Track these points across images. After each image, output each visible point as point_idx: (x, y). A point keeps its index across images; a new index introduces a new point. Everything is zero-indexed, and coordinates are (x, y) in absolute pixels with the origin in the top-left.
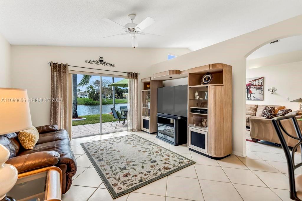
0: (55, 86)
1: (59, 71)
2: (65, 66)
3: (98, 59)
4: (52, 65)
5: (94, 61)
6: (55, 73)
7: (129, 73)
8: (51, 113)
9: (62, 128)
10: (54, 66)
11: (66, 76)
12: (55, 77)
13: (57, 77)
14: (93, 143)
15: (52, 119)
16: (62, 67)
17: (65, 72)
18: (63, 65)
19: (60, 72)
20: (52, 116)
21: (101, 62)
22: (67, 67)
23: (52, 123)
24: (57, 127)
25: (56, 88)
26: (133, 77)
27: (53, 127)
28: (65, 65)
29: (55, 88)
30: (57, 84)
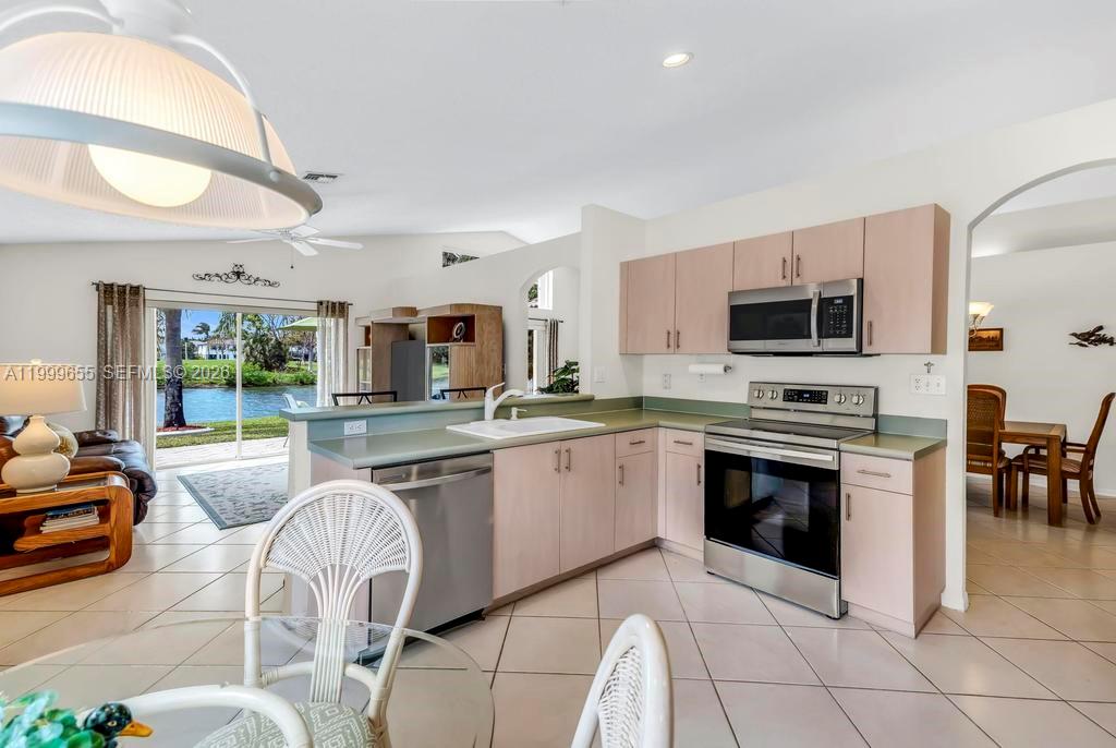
0: (109, 339)
1: (119, 303)
2: (136, 290)
3: (229, 270)
4: (102, 288)
5: (217, 275)
6: (109, 307)
7: (321, 303)
8: (98, 403)
9: (127, 438)
10: (105, 291)
11: (137, 314)
12: (110, 318)
13: (114, 319)
14: (211, 474)
15: (102, 419)
16: (128, 292)
17: (137, 306)
18: (131, 287)
19: (122, 304)
20: (102, 412)
21: (239, 278)
22: (141, 292)
23: (102, 427)
24: (115, 436)
25: (112, 344)
26: (333, 311)
27: (105, 433)
28: (138, 287)
29: (109, 345)
30: (114, 336)
